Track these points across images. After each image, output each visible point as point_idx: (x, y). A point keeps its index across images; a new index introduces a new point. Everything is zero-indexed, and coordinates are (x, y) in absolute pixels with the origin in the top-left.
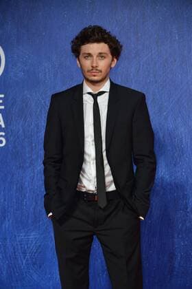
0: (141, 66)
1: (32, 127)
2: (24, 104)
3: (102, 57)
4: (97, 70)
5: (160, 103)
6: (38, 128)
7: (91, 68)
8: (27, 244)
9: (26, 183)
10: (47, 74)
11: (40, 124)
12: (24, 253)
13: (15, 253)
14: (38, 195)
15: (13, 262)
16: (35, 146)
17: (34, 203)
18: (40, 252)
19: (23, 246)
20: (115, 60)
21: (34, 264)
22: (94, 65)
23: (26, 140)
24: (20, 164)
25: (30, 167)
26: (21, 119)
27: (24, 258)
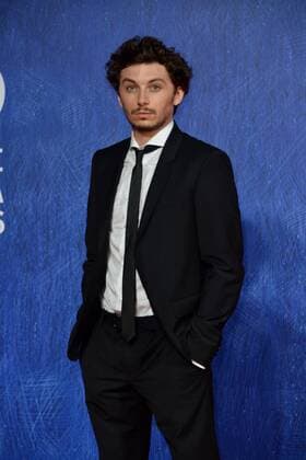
0: (231, 103)
1: (49, 202)
2: (37, 165)
3: (156, 87)
4: (146, 109)
5: (262, 164)
6: (58, 205)
7: (137, 107)
8: (39, 396)
9: (38, 296)
10: (75, 115)
11: (61, 198)
12: (34, 411)
13: (18, 410)
14: (57, 315)
15: (14, 426)
16: (54, 233)
17: (51, 329)
18: (59, 411)
19: (31, 399)
20: (181, 93)
21: (50, 429)
22: (142, 101)
23: (39, 223)
24: (28, 264)
25: (44, 268)
26: (30, 189)
27: (34, 420)
